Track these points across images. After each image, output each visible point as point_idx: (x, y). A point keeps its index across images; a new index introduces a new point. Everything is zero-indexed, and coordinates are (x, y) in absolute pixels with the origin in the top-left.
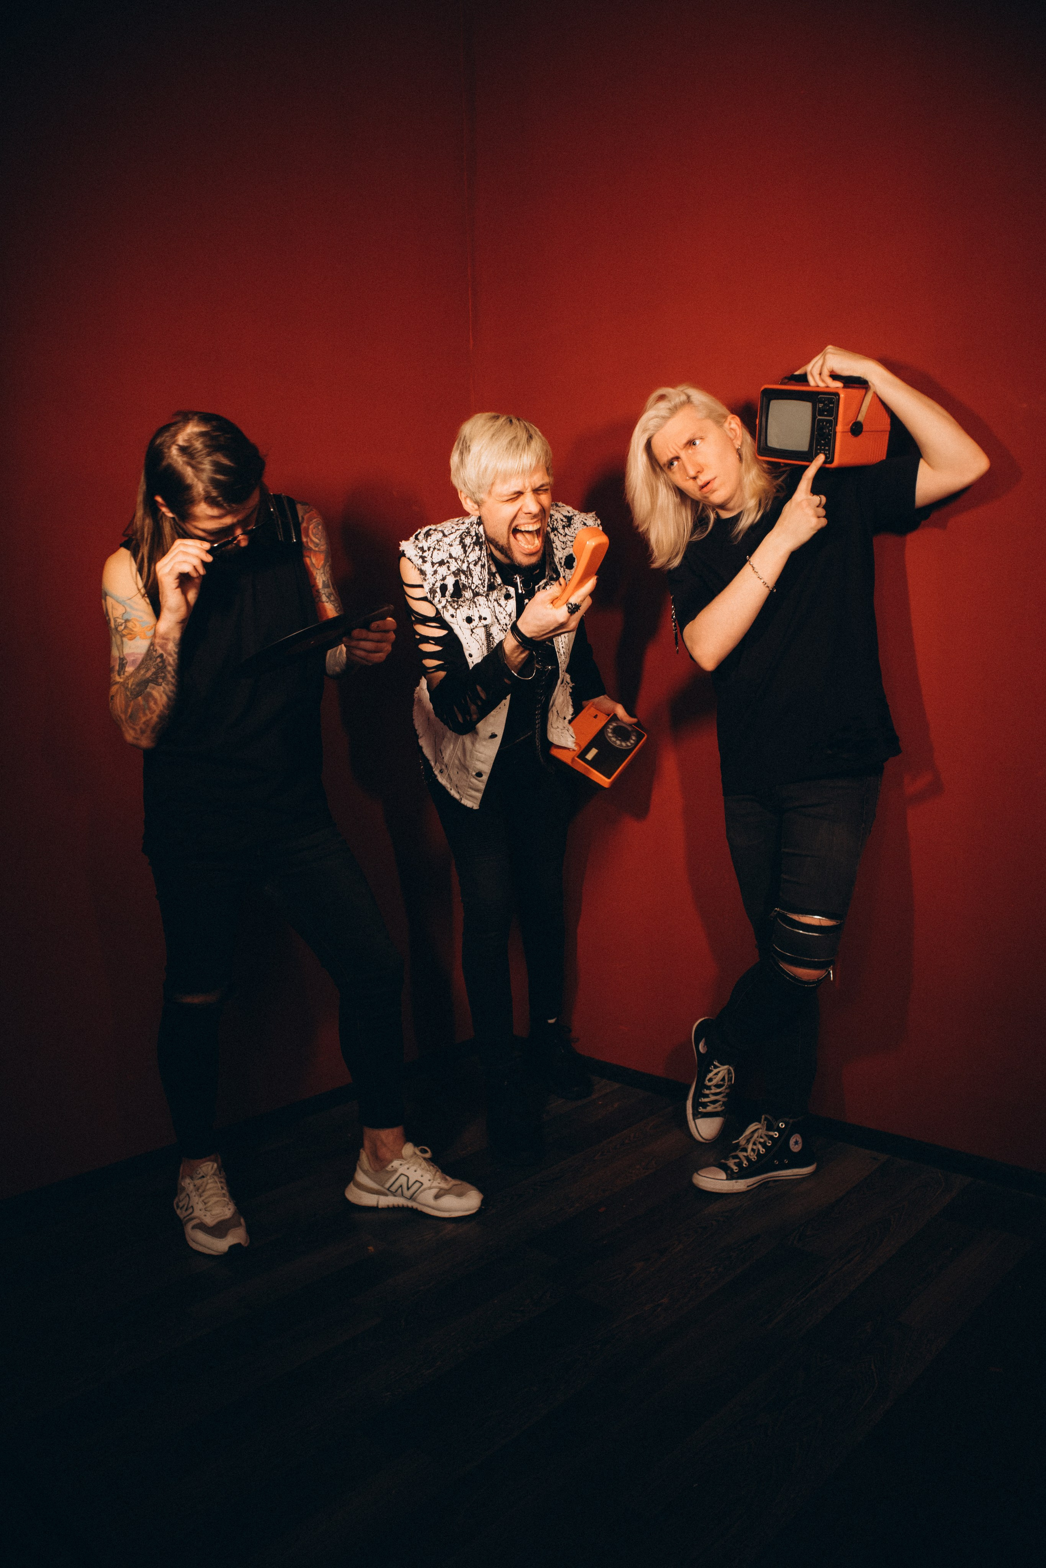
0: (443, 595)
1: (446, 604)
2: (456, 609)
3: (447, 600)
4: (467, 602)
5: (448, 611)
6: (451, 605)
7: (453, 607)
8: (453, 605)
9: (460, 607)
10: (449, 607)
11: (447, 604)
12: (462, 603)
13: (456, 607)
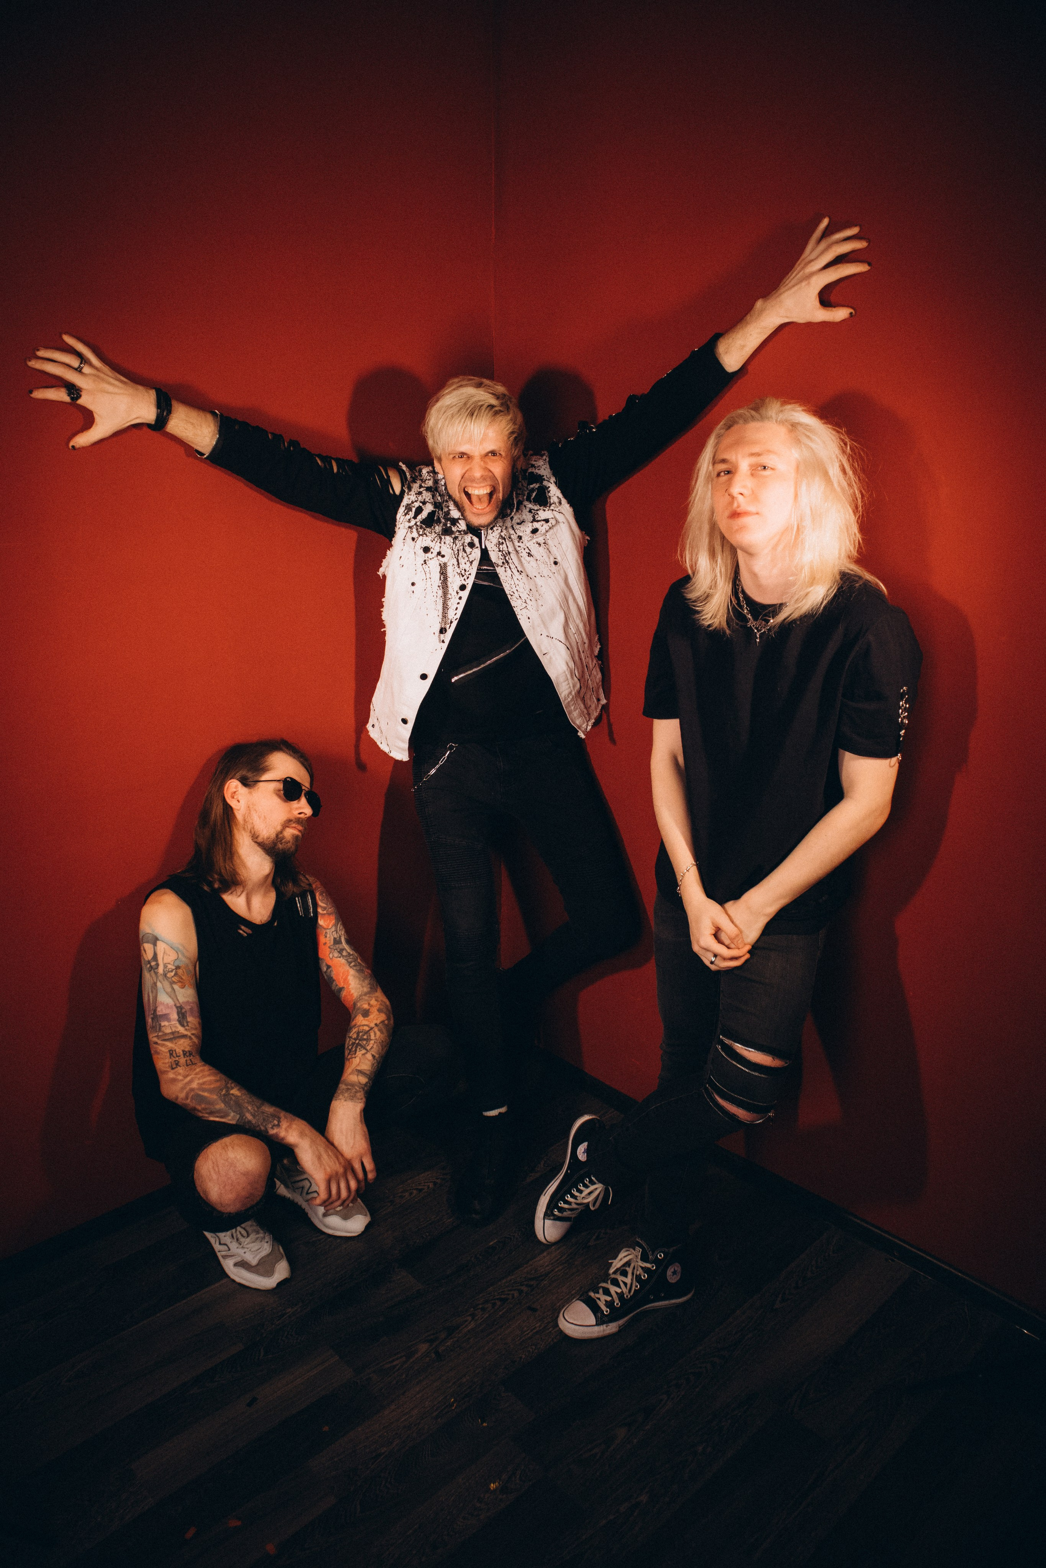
0: (415, 518)
1: (413, 526)
2: (420, 535)
3: (416, 523)
4: (433, 534)
5: (411, 532)
6: (417, 529)
7: (418, 532)
8: (419, 530)
9: (425, 535)
10: (414, 530)
11: (415, 526)
12: (428, 533)
13: (421, 533)
